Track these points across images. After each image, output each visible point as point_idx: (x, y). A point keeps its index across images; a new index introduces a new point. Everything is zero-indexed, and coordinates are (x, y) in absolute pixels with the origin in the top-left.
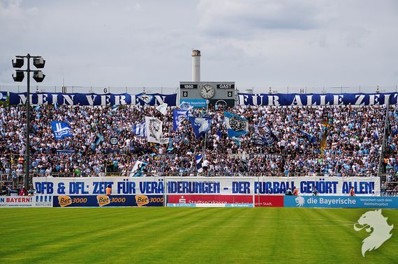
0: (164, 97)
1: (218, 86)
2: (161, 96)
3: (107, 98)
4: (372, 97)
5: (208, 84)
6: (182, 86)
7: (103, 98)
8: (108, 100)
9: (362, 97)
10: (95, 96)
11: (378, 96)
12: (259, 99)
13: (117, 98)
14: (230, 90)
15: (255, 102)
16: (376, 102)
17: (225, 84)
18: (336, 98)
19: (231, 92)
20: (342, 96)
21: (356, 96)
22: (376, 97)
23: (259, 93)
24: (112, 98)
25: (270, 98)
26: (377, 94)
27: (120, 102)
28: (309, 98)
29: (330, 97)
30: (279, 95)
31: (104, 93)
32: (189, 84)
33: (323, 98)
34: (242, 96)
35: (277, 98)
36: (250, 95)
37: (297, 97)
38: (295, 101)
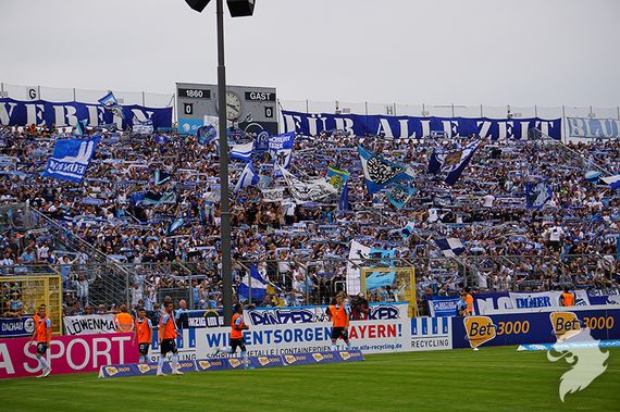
0: (150, 113)
1: (247, 95)
2: (144, 110)
3: (38, 110)
4: (502, 126)
5: (230, 90)
6: (182, 92)
7: (31, 109)
8: (40, 115)
9: (487, 125)
10: (13, 105)
11: (511, 123)
12: (319, 122)
13: (59, 111)
14: (269, 105)
15: (313, 129)
16: (508, 136)
17: (259, 91)
18: (447, 125)
19: (271, 108)
20: (456, 122)
21: (479, 123)
22: (508, 126)
23: (319, 112)
24: (48, 110)
25: (339, 122)
26: (509, 120)
27: (67, 120)
28: (404, 124)
29: (436, 123)
30: (353, 117)
31: (30, 100)
32: (195, 88)
33: (425, 125)
34: (289, 118)
35: (350, 123)
36: (304, 116)
37: (384, 123)
38: (382, 129)
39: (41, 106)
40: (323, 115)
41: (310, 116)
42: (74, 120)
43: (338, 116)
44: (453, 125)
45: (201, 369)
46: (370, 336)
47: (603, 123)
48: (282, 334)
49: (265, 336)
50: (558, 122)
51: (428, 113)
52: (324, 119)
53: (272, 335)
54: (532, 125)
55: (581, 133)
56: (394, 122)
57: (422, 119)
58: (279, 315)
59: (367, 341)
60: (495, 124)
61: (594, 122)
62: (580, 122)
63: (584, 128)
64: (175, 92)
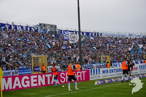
1: (52, 26)
5: (49, 25)
6: (40, 25)
7: (12, 26)
8: (14, 28)
10: (9, 25)
16: (94, 35)
17: (54, 25)
18: (84, 33)
19: (56, 29)
20: (86, 33)
21: (89, 33)
23: (64, 30)
24: (16, 27)
26: (94, 33)
27: (19, 29)
28: (78, 33)
30: (69, 31)
31: (12, 25)
32: (42, 24)
33: (81, 33)
34: (59, 31)
36: (61, 30)
37: (74, 32)
39: (14, 26)
42: (20, 29)
50: (101, 33)
54: (98, 34)
55: (105, 35)
56: (76, 32)
60: (92, 33)
61: (107, 34)
62: (105, 33)
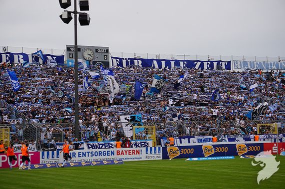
0: (55, 58)
1: (96, 50)
2: (52, 56)
3: (7, 56)
4: (205, 64)
5: (89, 48)
6: (68, 49)
7: (4, 56)
8: (8, 58)
9: (199, 63)
11: (209, 63)
12: (127, 62)
13: (16, 57)
14: (106, 54)
15: (124, 65)
16: (208, 68)
17: (101, 48)
18: (182, 63)
19: (107, 56)
20: (186, 62)
21: (195, 63)
22: (208, 64)
24: (11, 56)
25: (136, 62)
26: (209, 61)
27: (19, 61)
28: (163, 63)
29: (177, 63)
30: (142, 60)
31: (4, 52)
32: (74, 47)
33: (173, 63)
34: (114, 60)
35: (140, 62)
36: (121, 59)
37: (155, 62)
38: (154, 65)
39: (8, 55)
40: (129, 59)
41: (123, 59)
42: (22, 61)
43: (135, 59)
44: (184, 63)
45: (58, 166)
46: (129, 154)
47: (249, 63)
48: (94, 153)
49: (87, 154)
50: (229, 63)
51: (174, 58)
52: (129, 60)
53: (90, 153)
54: (218, 64)
55: (239, 67)
56: (159, 62)
57: (172, 61)
58: (99, 145)
59: (128, 156)
60: (202, 63)
61: (245, 63)
62: (239, 63)
63: (241, 65)
64: (66, 49)
